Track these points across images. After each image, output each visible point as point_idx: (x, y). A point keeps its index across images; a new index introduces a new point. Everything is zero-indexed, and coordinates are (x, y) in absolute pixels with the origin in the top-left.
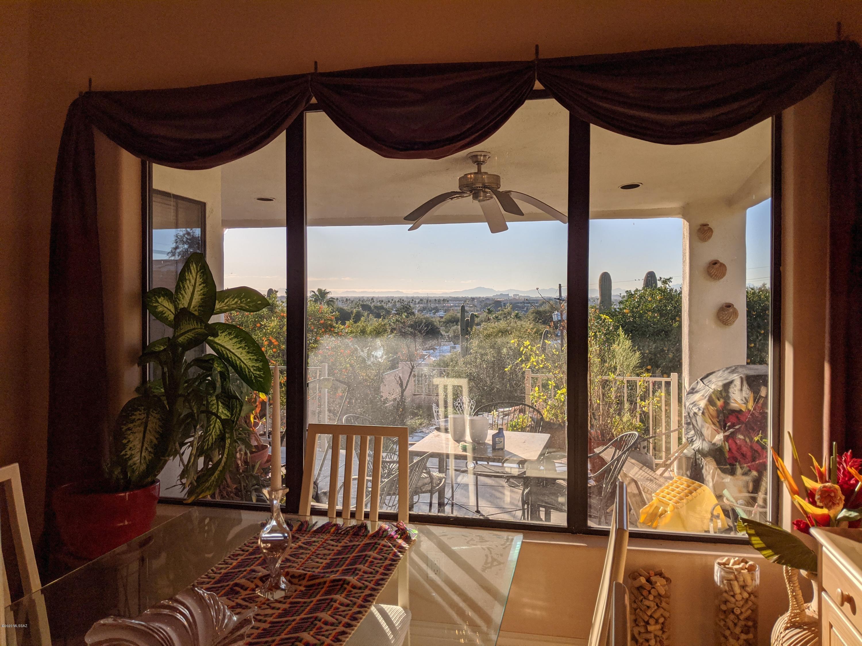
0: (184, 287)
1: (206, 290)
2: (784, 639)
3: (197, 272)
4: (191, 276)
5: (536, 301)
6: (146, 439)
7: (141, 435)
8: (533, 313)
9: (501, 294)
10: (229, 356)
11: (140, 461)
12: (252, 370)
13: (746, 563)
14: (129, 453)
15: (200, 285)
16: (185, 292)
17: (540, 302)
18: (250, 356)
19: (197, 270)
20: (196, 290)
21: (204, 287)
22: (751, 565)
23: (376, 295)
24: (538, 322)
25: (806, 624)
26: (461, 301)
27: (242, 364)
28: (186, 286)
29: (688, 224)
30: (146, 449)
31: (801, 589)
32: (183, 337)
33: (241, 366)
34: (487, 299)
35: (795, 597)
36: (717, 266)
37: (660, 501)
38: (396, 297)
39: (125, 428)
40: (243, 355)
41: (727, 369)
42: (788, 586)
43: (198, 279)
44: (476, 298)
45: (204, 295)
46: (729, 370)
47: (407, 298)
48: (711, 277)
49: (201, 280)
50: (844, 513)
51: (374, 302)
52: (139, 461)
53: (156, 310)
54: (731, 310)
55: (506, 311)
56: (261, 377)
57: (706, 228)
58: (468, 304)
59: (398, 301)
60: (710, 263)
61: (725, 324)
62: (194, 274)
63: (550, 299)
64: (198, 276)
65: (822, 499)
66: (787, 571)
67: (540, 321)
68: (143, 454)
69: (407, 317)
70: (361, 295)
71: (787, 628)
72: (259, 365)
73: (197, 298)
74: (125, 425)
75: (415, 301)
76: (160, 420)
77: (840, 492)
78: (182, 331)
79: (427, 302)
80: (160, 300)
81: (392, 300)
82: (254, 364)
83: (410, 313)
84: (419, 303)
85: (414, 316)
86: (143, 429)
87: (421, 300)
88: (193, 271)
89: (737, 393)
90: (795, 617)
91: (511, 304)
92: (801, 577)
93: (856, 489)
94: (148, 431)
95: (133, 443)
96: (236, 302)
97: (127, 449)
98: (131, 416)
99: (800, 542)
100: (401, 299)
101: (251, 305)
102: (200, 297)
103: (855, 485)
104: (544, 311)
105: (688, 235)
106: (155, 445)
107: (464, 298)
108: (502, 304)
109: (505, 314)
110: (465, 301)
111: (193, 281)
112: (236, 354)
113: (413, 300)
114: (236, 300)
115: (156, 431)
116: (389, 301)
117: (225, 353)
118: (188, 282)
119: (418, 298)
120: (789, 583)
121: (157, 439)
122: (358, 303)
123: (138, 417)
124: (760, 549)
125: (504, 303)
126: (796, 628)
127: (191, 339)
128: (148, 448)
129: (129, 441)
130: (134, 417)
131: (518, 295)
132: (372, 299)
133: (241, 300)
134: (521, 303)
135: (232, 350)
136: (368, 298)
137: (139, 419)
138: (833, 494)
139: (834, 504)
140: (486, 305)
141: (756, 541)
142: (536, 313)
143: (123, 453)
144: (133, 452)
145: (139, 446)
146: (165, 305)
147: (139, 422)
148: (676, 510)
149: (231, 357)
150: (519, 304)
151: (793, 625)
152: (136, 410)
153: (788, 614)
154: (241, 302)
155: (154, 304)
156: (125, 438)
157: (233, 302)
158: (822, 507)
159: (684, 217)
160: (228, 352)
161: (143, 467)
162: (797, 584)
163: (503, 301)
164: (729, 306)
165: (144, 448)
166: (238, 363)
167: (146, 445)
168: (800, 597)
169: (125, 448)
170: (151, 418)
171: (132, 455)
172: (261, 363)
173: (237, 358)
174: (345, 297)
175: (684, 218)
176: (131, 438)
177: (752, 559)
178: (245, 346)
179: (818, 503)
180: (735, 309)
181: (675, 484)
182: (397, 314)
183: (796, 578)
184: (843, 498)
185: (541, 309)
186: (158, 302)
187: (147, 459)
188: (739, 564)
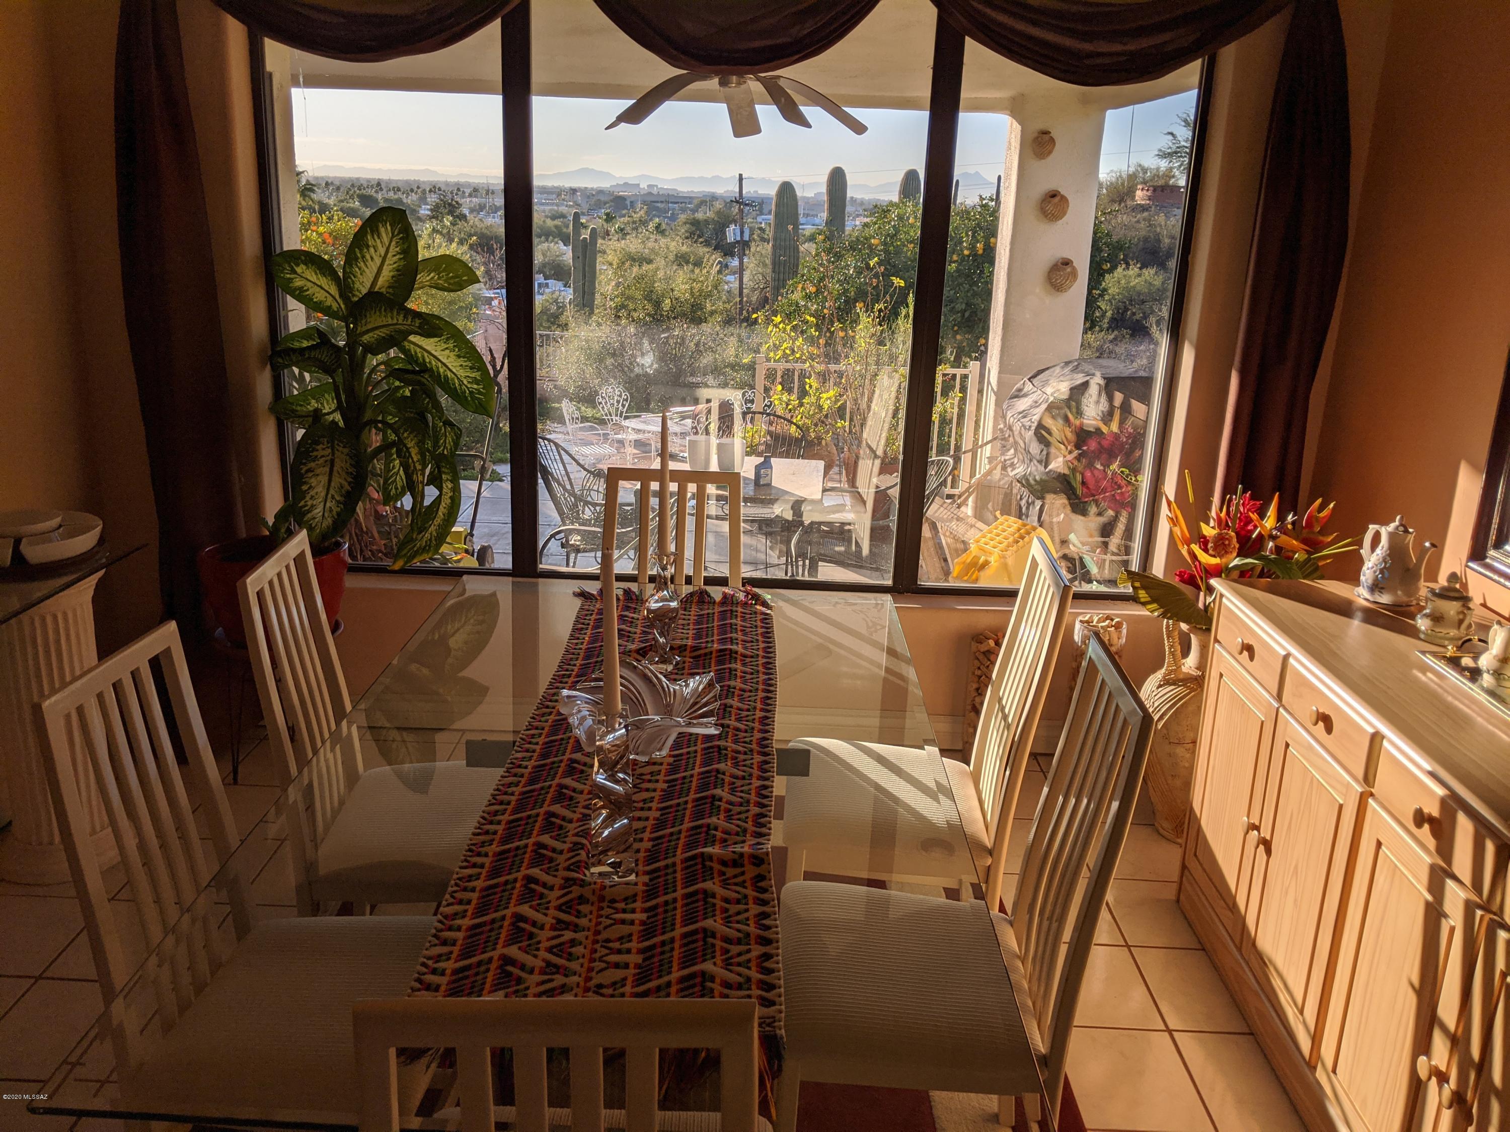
0: (363, 257)
1: (402, 263)
2: (1156, 698)
3: (393, 236)
4: (378, 241)
5: (689, 199)
6: (333, 484)
7: (326, 478)
8: (685, 223)
9: (626, 184)
10: (427, 360)
11: (323, 515)
12: (465, 382)
13: (1112, 620)
14: (309, 503)
15: (394, 256)
16: (366, 266)
17: (696, 202)
18: (461, 361)
19: (393, 234)
20: (387, 263)
21: (400, 259)
22: (1118, 622)
23: (385, 177)
24: (695, 242)
25: (1181, 681)
26: (552, 193)
27: (449, 374)
28: (368, 257)
29: (1019, 127)
30: (333, 497)
31: (1180, 644)
32: (371, 334)
33: (446, 377)
34: (600, 192)
35: (1172, 654)
36: (1056, 200)
37: (982, 549)
38: (424, 182)
39: (304, 469)
40: (450, 359)
41: (1067, 363)
42: (1166, 642)
43: (392, 248)
44: (580, 189)
45: (398, 270)
46: (1070, 367)
47: (447, 184)
48: (1046, 216)
49: (398, 249)
50: (1237, 561)
51: (381, 189)
52: (321, 514)
53: (291, 285)
54: (1069, 270)
55: (636, 217)
56: (480, 393)
57: (1046, 137)
58: (564, 200)
59: (430, 191)
60: (1046, 195)
61: (1058, 290)
62: (386, 240)
63: (714, 198)
64: (393, 243)
65: (1215, 548)
66: (1168, 626)
67: (701, 240)
68: (328, 505)
69: (453, 224)
70: (355, 175)
71: (1160, 686)
72: (476, 375)
73: (387, 274)
74: (305, 464)
75: (464, 192)
76: (351, 457)
77: (1235, 540)
78: (369, 327)
79: (487, 194)
80: (299, 270)
81: (418, 188)
82: (468, 374)
83: (457, 217)
84: (470, 195)
85: (466, 221)
86: (328, 470)
87: (476, 190)
88: (384, 235)
89: (1092, 406)
90: (1169, 674)
91: (644, 203)
92: (1181, 633)
93: (1254, 536)
94: (335, 473)
95: (315, 491)
96: (432, 278)
97: (307, 498)
98: (312, 452)
99: (1184, 594)
100: (434, 187)
101: (452, 281)
102: (392, 274)
103: (1252, 532)
104: (706, 220)
105: (1018, 147)
106: (348, 492)
107: (557, 188)
108: (628, 202)
109: (634, 222)
110: (559, 195)
111: (382, 251)
112: (440, 358)
113: (458, 190)
114: (432, 275)
115: (347, 473)
116: (412, 190)
117: (420, 355)
118: (372, 250)
119: (468, 185)
120: (1168, 639)
121: (349, 483)
122: (351, 192)
123: (321, 453)
124: (1144, 604)
125: (631, 202)
126: (1171, 685)
127: (383, 337)
128: (336, 496)
129: (310, 487)
130: (315, 453)
131: (657, 186)
132: (379, 184)
133: (438, 274)
134: (662, 202)
135: (433, 352)
136: (368, 181)
137: (323, 456)
138: (1227, 542)
139: (1226, 552)
140: (599, 205)
141: (1143, 595)
142: (692, 224)
143: (302, 503)
144: (315, 503)
145: (323, 494)
146: (309, 278)
147: (322, 461)
148: (1002, 560)
149: (430, 362)
150: (659, 205)
151: (1166, 682)
152: (317, 443)
153: (1163, 670)
154: (439, 278)
155: (288, 276)
156: (305, 483)
157: (428, 278)
158: (1214, 556)
159: (1014, 114)
160: (426, 354)
161: (329, 521)
162: (1177, 640)
163: (629, 197)
164: (1067, 263)
165: (330, 496)
166: (441, 370)
167: (332, 492)
168: (1179, 653)
169: (305, 497)
170: (337, 454)
171: (312, 506)
172: (479, 373)
173: (440, 364)
174: (322, 178)
175: (1014, 117)
176: (313, 482)
177: (1118, 616)
178: (454, 346)
179: (1211, 552)
180: (1074, 269)
181: (1001, 527)
182: (433, 217)
183: (1176, 633)
184: (1237, 546)
185: (700, 216)
186: (295, 273)
187: (334, 513)
188: (1104, 621)
